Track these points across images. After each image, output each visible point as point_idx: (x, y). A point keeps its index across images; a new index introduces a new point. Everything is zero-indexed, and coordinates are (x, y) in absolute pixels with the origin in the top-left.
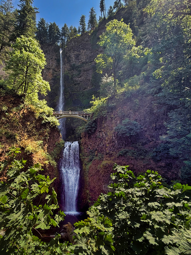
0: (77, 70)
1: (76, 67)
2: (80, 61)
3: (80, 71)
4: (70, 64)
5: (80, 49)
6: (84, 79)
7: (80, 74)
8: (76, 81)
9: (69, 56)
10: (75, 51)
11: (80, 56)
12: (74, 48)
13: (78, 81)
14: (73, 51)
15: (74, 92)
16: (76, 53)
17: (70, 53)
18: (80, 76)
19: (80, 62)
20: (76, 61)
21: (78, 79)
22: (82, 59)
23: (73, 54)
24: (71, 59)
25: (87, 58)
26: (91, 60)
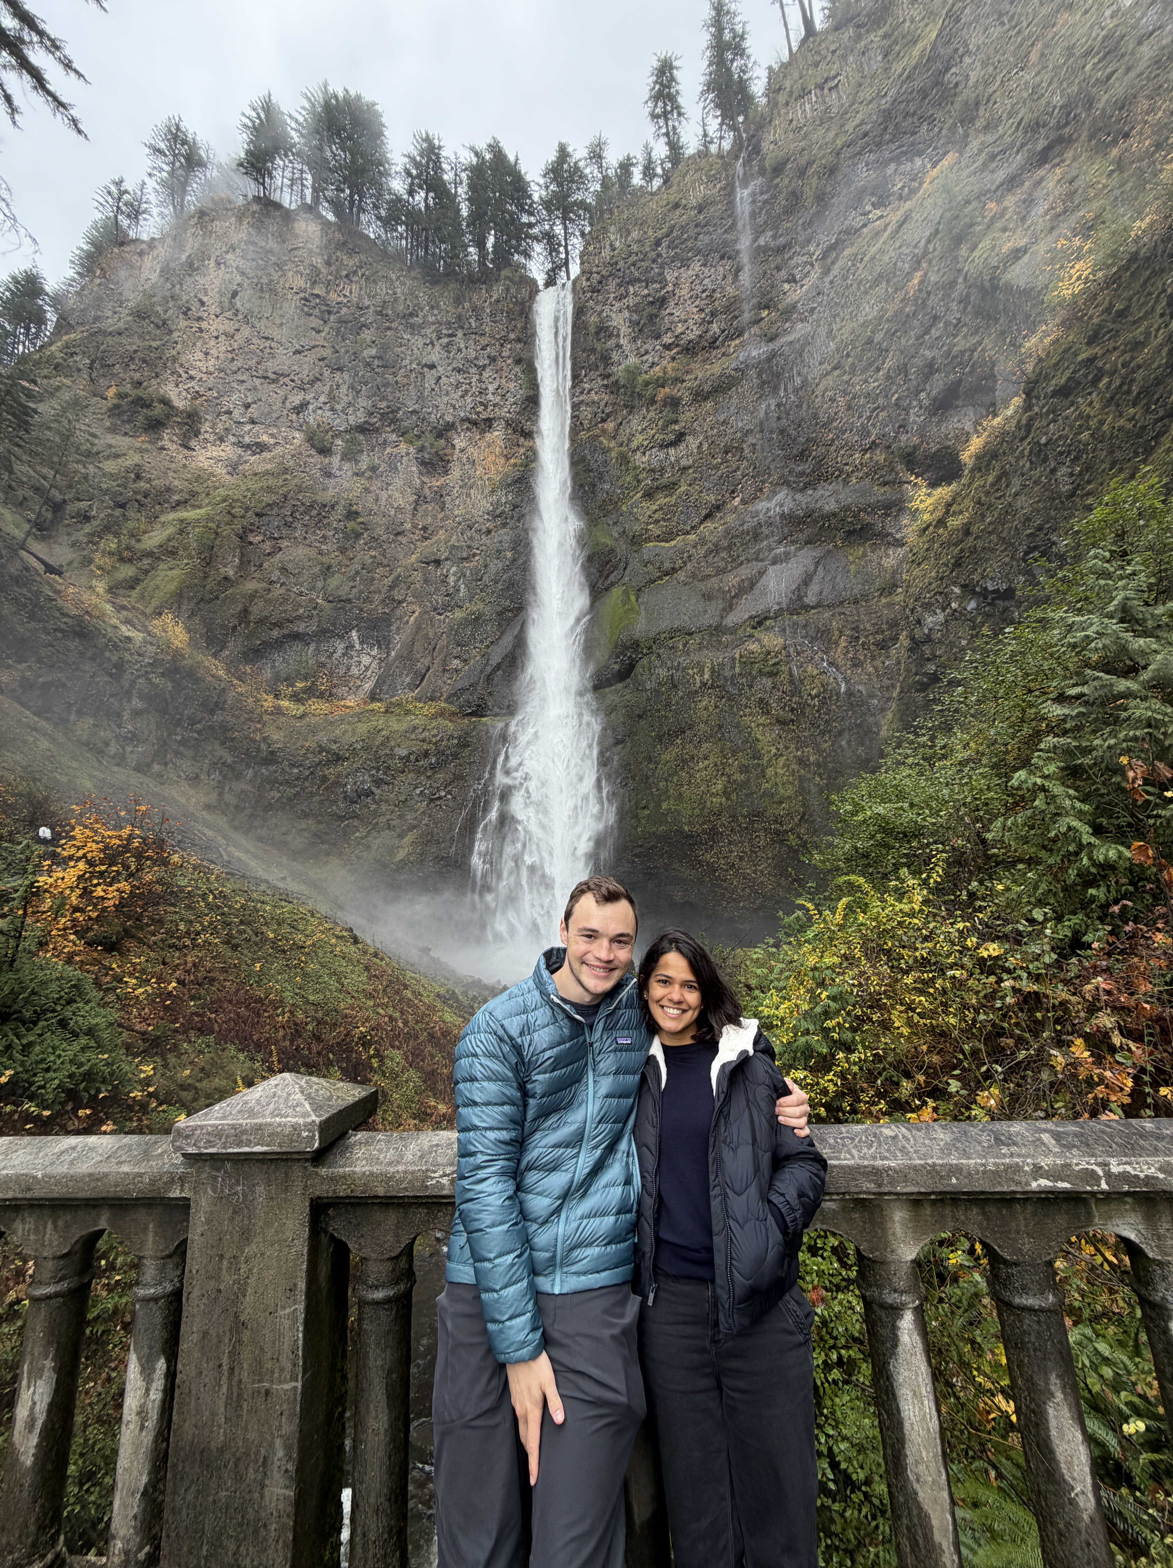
0: (652, 401)
1: (647, 384)
2: (668, 339)
3: (674, 403)
4: (607, 376)
5: (662, 268)
6: (705, 446)
7: (676, 422)
8: (653, 471)
9: (601, 329)
10: (633, 282)
11: (664, 313)
12: (621, 264)
13: (662, 470)
14: (619, 285)
15: (648, 540)
16: (637, 293)
17: (598, 308)
18: (672, 438)
19: (667, 347)
20: (642, 351)
21: (662, 455)
22: (680, 329)
23: (617, 305)
24: (611, 343)
25: (713, 314)
26: (736, 317)
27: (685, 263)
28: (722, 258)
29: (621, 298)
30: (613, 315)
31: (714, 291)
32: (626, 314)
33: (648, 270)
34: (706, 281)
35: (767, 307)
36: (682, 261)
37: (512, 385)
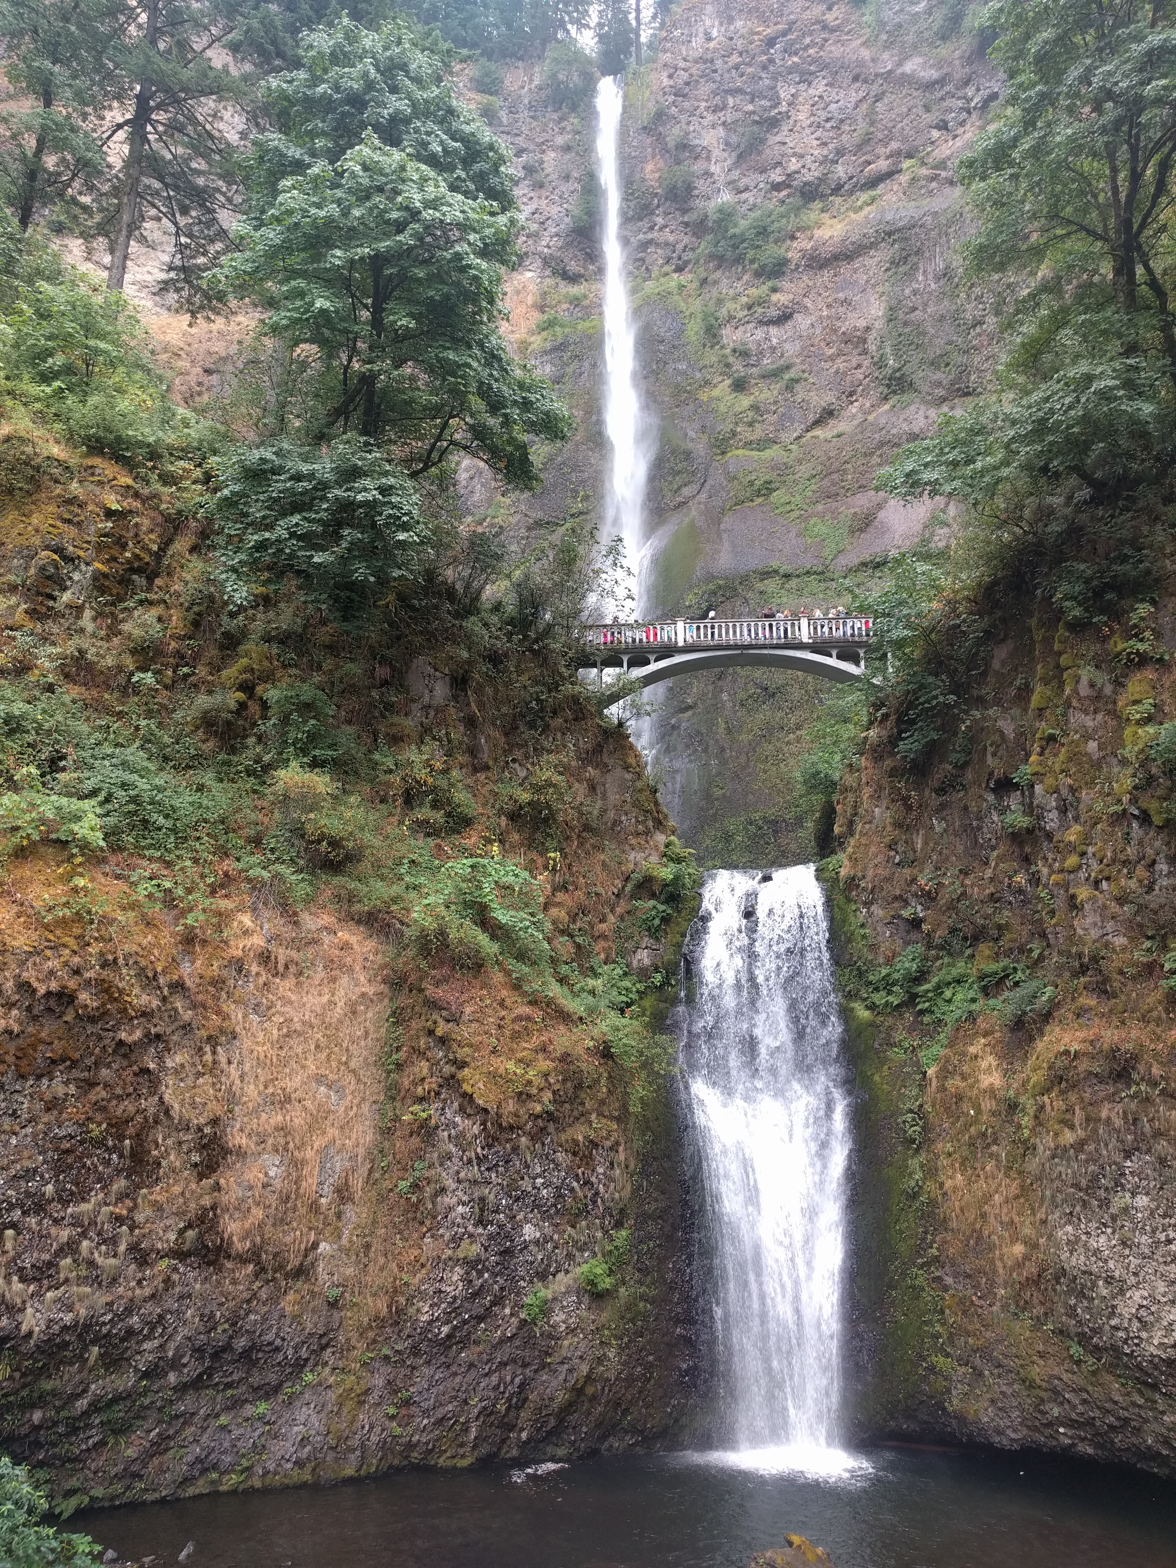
2: (776, 176)
3: (779, 266)
4: (691, 211)
5: (775, 79)
7: (781, 292)
8: (746, 353)
9: (683, 146)
10: (733, 91)
11: (773, 139)
12: (719, 63)
13: (760, 354)
14: (714, 92)
15: (735, 446)
16: (738, 108)
17: (683, 118)
18: (774, 313)
19: (777, 187)
20: (741, 185)
21: (760, 334)
22: (794, 165)
23: (710, 118)
24: (698, 167)
25: (840, 152)
26: (870, 163)
27: (807, 78)
28: (856, 79)
29: (716, 110)
30: (704, 133)
31: (842, 121)
32: (721, 132)
33: (755, 78)
34: (833, 107)
35: (910, 156)
36: (802, 74)
37: (554, 210)
